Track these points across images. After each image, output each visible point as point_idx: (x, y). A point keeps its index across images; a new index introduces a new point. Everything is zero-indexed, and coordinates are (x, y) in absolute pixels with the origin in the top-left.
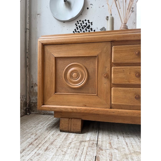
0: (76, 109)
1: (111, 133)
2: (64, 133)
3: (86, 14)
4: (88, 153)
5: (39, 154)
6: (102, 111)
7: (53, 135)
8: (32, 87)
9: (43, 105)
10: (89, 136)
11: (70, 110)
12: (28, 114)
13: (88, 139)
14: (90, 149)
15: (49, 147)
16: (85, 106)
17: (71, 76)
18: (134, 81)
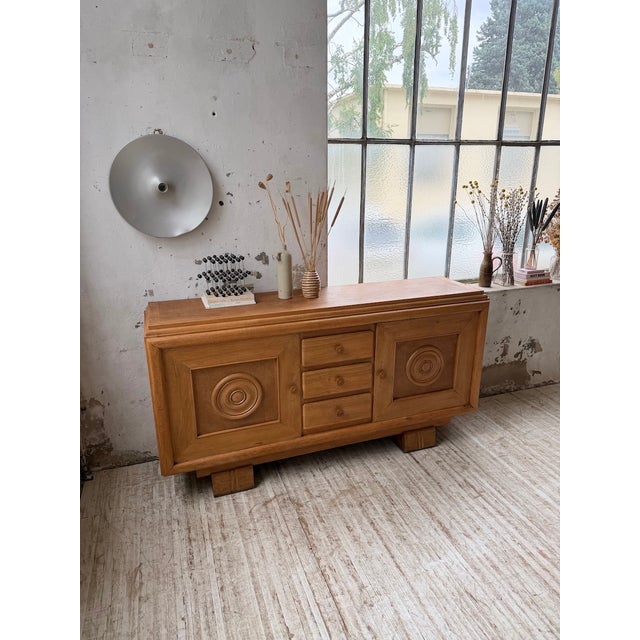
0: (245, 455)
1: (301, 469)
2: (224, 498)
4: (287, 518)
5: (221, 549)
6: (289, 444)
7: (208, 509)
8: (83, 409)
9: (175, 463)
10: (270, 488)
11: (233, 460)
13: (272, 495)
14: (285, 511)
15: (225, 532)
17: (230, 400)
18: (335, 389)
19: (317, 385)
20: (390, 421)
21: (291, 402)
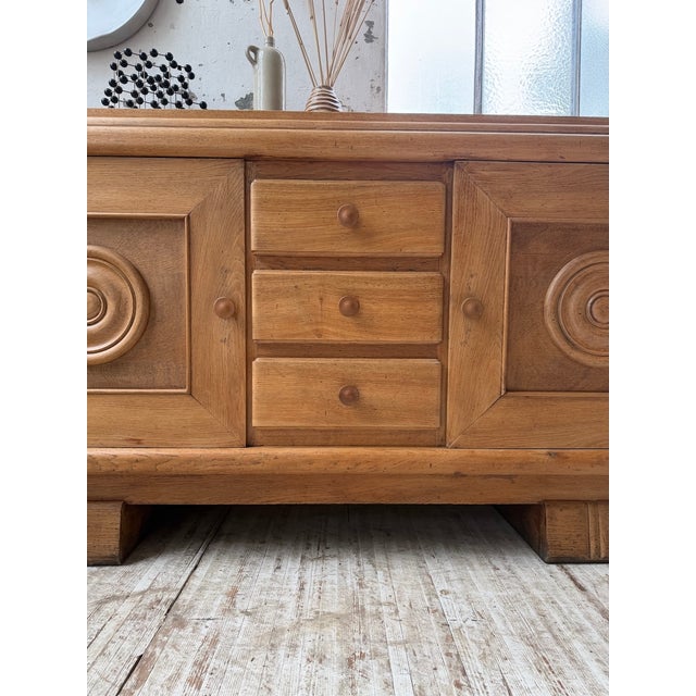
3: (172, 27)
4: (112, 648)
6: (207, 460)
13: (141, 585)
16: (138, 443)
18: (340, 331)
19: (287, 307)
20: (499, 453)
21: (221, 343)
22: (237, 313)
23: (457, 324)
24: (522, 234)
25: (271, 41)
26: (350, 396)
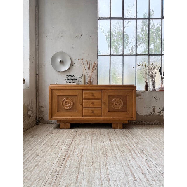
0: (68, 118)
1: (83, 128)
2: (62, 130)
3: (72, 69)
5: (54, 135)
6: (79, 118)
7: (57, 130)
8: (40, 108)
9: (52, 117)
10: (74, 130)
11: (65, 119)
12: (38, 124)
14: (73, 133)
15: (57, 133)
16: (72, 117)
17: (65, 104)
18: (92, 106)
19: (86, 103)
20: (107, 118)
21: (80, 107)
22: (82, 104)
23: (103, 105)
24: (109, 96)
25: (84, 73)
26: (93, 112)
